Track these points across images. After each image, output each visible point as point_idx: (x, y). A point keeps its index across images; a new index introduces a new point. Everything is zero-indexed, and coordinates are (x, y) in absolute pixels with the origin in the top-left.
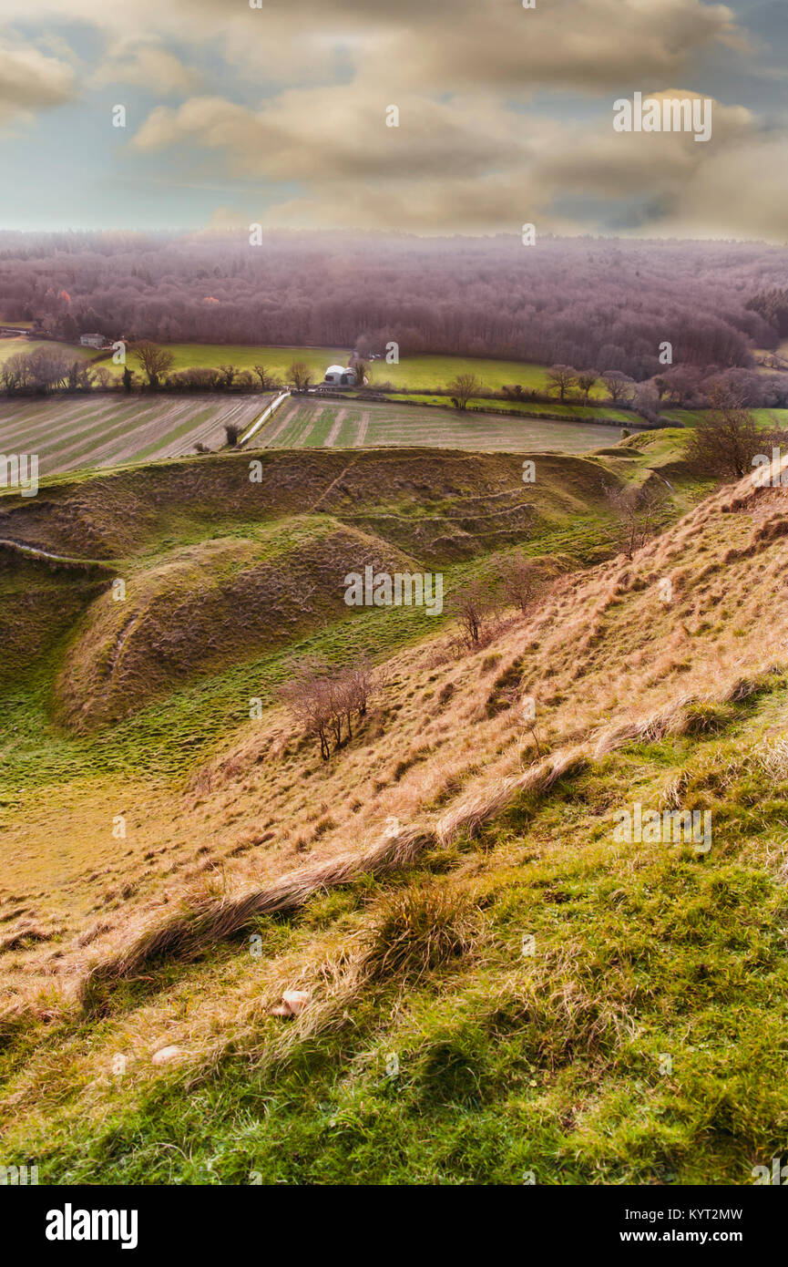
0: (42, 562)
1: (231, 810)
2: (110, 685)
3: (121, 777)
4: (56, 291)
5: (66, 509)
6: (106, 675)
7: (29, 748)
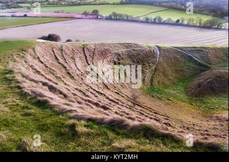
0: (196, 61)
1: (215, 126)
2: (199, 89)
3: (193, 107)
4: (223, 6)
5: (206, 52)
6: (199, 87)
7: (179, 93)
